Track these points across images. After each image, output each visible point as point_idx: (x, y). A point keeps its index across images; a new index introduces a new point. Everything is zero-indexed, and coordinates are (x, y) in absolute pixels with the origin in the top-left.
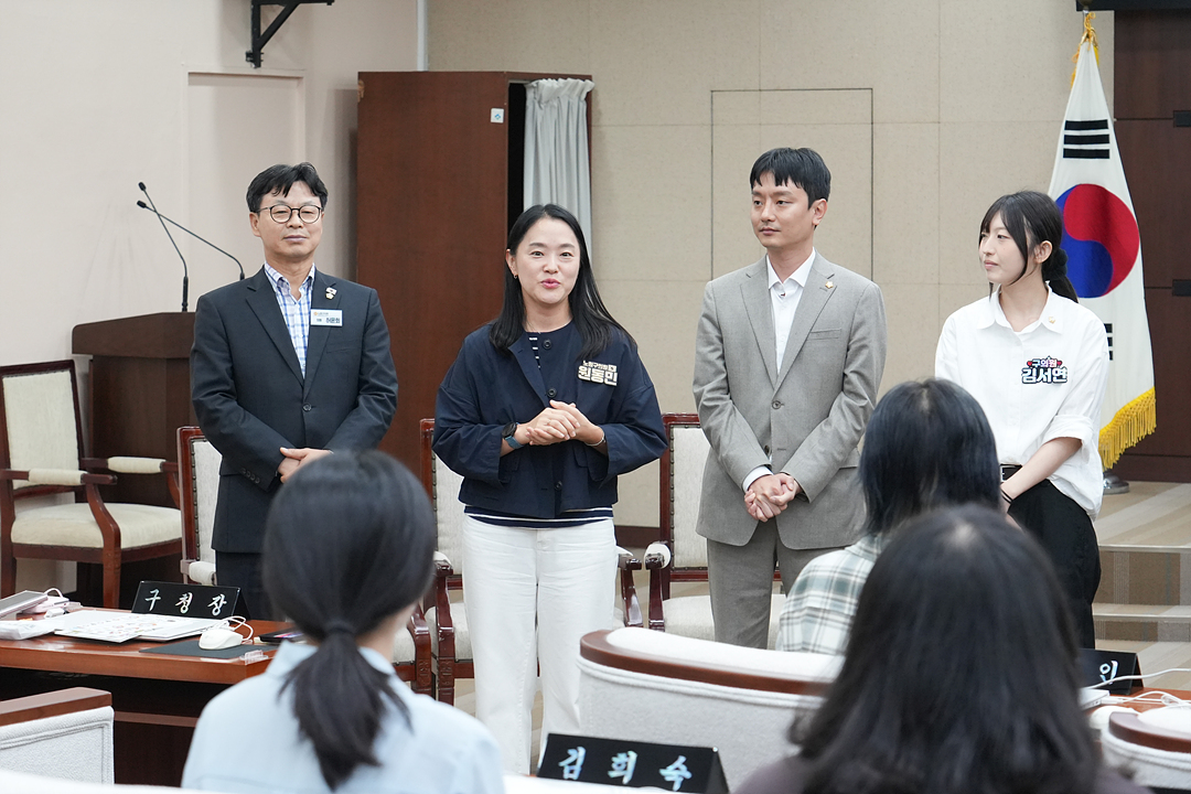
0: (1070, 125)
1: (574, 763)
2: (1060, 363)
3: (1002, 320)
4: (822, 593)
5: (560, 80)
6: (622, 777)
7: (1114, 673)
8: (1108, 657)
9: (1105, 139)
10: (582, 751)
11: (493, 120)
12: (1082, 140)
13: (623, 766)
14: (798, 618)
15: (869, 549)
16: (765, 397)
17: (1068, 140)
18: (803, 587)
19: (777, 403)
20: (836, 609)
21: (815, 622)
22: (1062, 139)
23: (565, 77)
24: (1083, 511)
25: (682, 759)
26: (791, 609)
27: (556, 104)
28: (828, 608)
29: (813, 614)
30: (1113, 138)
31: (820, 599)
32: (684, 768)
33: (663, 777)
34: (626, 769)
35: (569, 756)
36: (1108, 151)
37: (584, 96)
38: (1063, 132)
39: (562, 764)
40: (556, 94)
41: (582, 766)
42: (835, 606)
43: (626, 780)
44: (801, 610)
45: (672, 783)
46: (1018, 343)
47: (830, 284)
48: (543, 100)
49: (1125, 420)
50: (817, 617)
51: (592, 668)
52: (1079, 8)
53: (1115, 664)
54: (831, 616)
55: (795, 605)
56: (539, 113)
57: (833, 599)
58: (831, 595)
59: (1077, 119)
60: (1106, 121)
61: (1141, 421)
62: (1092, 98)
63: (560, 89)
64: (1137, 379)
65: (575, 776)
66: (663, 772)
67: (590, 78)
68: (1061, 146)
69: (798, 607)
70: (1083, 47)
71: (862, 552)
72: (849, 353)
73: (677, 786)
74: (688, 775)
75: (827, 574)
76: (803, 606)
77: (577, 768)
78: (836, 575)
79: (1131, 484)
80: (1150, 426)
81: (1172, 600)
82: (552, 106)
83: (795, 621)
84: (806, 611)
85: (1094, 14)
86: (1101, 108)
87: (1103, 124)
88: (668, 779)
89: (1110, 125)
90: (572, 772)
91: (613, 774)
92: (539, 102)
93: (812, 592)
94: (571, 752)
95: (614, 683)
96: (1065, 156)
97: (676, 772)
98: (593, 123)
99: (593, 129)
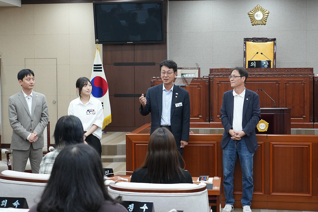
0: (95, 65)
2: (94, 110)
3: (81, 103)
4: (49, 160)
6: (4, 205)
7: (108, 173)
8: (107, 169)
9: (101, 68)
12: (97, 68)
13: (4, 203)
16: (29, 120)
17: (94, 68)
18: (45, 159)
19: (32, 121)
24: (98, 139)
25: (18, 201)
30: (103, 68)
32: (18, 203)
33: (13, 205)
34: (5, 204)
36: (102, 70)
38: (93, 67)
42: (51, 162)
43: (5, 206)
45: (15, 206)
46: (85, 106)
47: (37, 96)
49: (105, 121)
50: (47, 165)
52: (96, 43)
53: (108, 171)
54: (51, 164)
55: (43, 163)
58: (51, 160)
61: (109, 121)
62: (99, 60)
64: (108, 113)
66: (13, 204)
68: (93, 69)
70: (97, 51)
72: (43, 109)
73: (16, 207)
74: (19, 204)
75: (50, 156)
76: (45, 163)
78: (52, 156)
79: (107, 132)
80: (111, 121)
81: (116, 154)
83: (43, 166)
85: (99, 44)
86: (101, 62)
87: (101, 65)
88: (14, 205)
89: (102, 65)
91: (2, 205)
93: (47, 160)
96: (94, 71)
97: (16, 204)
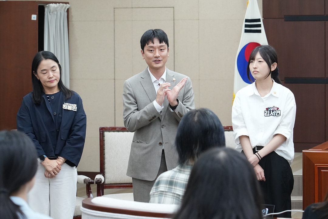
2: (278, 108)
4: (164, 186)
5: (58, 4)
9: (259, 26)
11: (33, 19)
12: (251, 26)
14: (157, 194)
15: (180, 169)
18: (158, 184)
19: (163, 126)
20: (169, 191)
21: (162, 196)
22: (244, 26)
23: (59, 3)
26: (154, 192)
27: (56, 13)
28: (167, 191)
29: (162, 193)
31: (164, 188)
36: (261, 30)
37: (66, 10)
40: (56, 9)
42: (169, 190)
44: (158, 192)
46: (263, 101)
47: (174, 79)
48: (51, 11)
50: (163, 194)
51: (86, 211)
54: (168, 194)
55: (155, 190)
56: (50, 16)
57: (168, 188)
58: (168, 186)
59: (250, 18)
60: (260, 19)
62: (255, 11)
63: (57, 7)
67: (68, 3)
68: (244, 28)
69: (157, 191)
71: (178, 171)
75: (166, 179)
76: (158, 190)
78: (169, 179)
82: (54, 14)
83: (156, 196)
84: (159, 192)
86: (258, 15)
92: (50, 12)
93: (161, 185)
96: (245, 32)
98: (70, 20)
99: (70, 23)
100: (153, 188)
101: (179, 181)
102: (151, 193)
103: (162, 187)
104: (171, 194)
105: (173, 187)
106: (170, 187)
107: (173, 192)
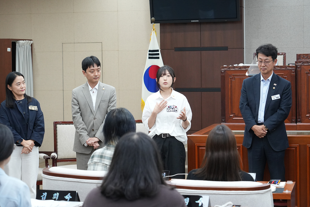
0: (150, 51)
1: (44, 196)
2: (176, 107)
4: (97, 158)
5: (25, 41)
6: (56, 199)
9: (158, 54)
10: (46, 193)
11: (8, 51)
12: (153, 55)
14: (92, 164)
16: (92, 117)
17: (149, 54)
18: (93, 157)
19: (95, 119)
20: (100, 162)
21: (96, 165)
22: (148, 54)
23: (26, 40)
25: (69, 194)
26: (90, 162)
27: (23, 47)
28: (98, 162)
29: (95, 163)
30: (160, 54)
31: (97, 160)
32: (70, 196)
33: (65, 198)
34: (56, 197)
35: (43, 195)
36: (159, 57)
37: (30, 45)
38: (148, 53)
39: (41, 196)
40: (23, 44)
41: (46, 197)
42: (100, 161)
44: (93, 163)
47: (104, 89)
50: (96, 164)
51: (46, 176)
52: (152, 23)
54: (99, 164)
55: (91, 161)
56: (19, 49)
57: (100, 160)
58: (99, 159)
59: (152, 49)
60: (158, 50)
62: (155, 44)
63: (24, 43)
65: (45, 199)
66: (65, 197)
67: (32, 40)
68: (148, 56)
69: (92, 162)
70: (153, 32)
71: (106, 148)
73: (68, 200)
74: (71, 197)
75: (98, 154)
76: (93, 162)
77: (45, 197)
78: (100, 154)
82: (22, 47)
83: (91, 165)
84: (94, 163)
86: (157, 47)
87: (158, 51)
88: (66, 199)
89: (159, 51)
90: (44, 198)
91: (53, 198)
92: (19, 46)
93: (95, 158)
94: (43, 194)
95: (51, 179)
96: (149, 58)
97: (68, 197)
98: (33, 51)
99: (33, 53)
100: (89, 160)
101: (106, 155)
102: (88, 163)
103: (96, 160)
104: (102, 164)
105: (103, 159)
106: (101, 159)
107: (102, 162)
